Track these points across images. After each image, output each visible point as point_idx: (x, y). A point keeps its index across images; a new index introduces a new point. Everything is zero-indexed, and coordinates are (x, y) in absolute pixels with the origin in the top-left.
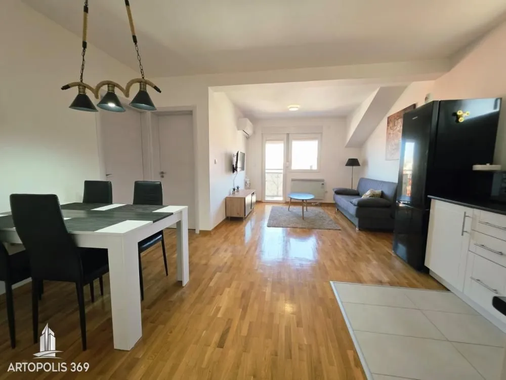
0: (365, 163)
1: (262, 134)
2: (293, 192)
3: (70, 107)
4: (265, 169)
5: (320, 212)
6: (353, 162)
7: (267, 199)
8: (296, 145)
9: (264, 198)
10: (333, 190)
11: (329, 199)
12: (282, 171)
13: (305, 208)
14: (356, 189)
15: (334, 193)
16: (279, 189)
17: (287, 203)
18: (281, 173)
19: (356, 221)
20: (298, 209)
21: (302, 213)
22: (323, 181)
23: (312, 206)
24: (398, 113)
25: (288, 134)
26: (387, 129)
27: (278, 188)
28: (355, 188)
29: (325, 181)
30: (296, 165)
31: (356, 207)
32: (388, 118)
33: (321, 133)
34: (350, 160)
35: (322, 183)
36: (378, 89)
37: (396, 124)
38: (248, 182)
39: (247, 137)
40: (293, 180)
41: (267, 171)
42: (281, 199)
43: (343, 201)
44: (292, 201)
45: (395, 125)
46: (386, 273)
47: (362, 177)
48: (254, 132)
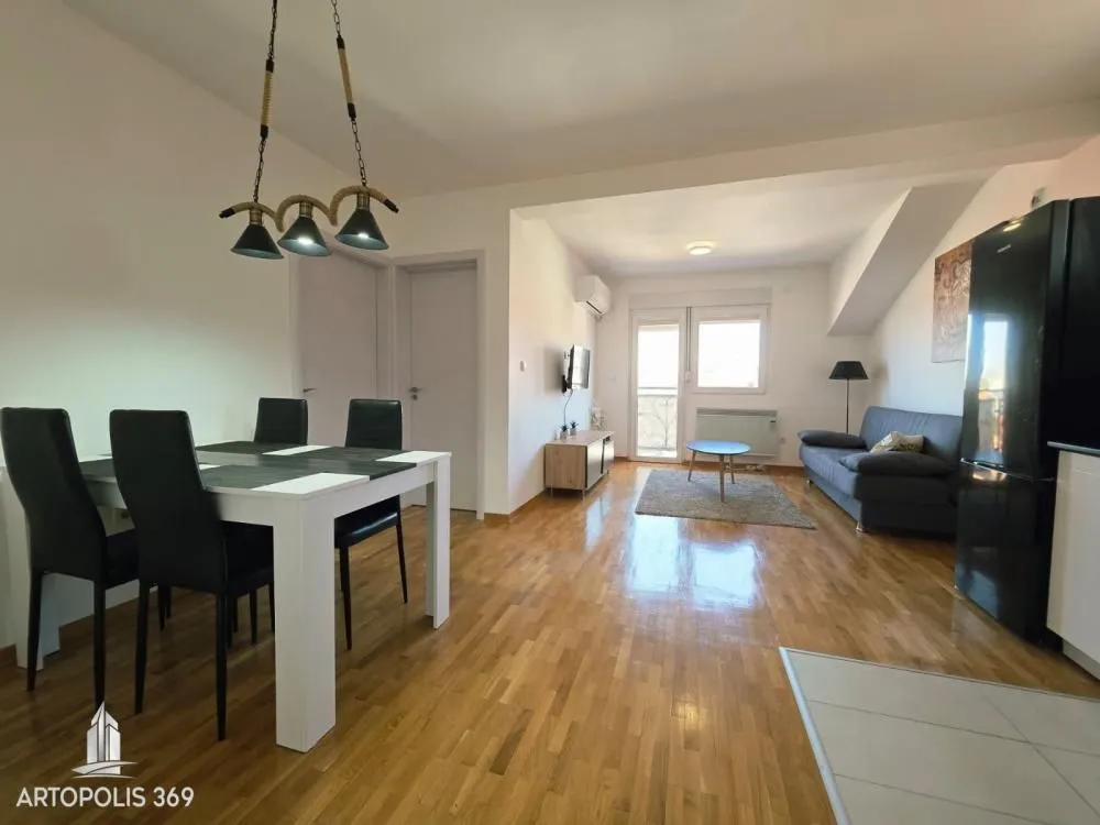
0: (881, 372)
1: (630, 310)
2: (701, 437)
3: (232, 250)
4: (636, 388)
5: (765, 486)
6: (849, 371)
7: (642, 453)
8: (709, 333)
9: (635, 451)
10: (799, 435)
11: (790, 455)
12: (675, 392)
13: (727, 476)
14: (858, 435)
15: (801, 442)
16: (670, 432)
17: (685, 463)
18: (672, 396)
19: (855, 509)
20: (710, 478)
21: (718, 488)
22: (774, 413)
23: (746, 471)
24: (962, 246)
25: (689, 309)
26: (936, 287)
27: (667, 431)
28: (855, 431)
29: (779, 414)
30: (707, 378)
31: (854, 475)
32: (937, 261)
33: (769, 304)
34: (839, 364)
35: (773, 419)
36: (906, 194)
37: (958, 274)
38: (598, 416)
39: (596, 317)
40: (700, 411)
41: (640, 392)
42: (673, 455)
43: (822, 460)
44: (698, 458)
45: (955, 277)
46: (933, 640)
47: (873, 405)
48: (612, 307)
